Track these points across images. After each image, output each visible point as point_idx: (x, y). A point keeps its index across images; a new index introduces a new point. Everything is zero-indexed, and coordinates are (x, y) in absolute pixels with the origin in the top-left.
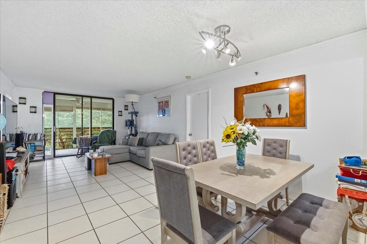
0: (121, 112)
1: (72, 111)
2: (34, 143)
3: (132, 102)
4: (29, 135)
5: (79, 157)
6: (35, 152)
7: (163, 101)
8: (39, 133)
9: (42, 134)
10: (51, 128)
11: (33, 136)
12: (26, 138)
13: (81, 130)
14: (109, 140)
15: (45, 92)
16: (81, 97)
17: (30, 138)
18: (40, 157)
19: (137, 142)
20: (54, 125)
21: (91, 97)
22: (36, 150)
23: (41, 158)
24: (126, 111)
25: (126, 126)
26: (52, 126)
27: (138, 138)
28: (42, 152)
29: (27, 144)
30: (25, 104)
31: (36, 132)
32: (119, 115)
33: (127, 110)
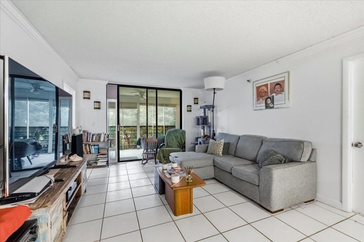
0: (191, 106)
1: (136, 108)
2: (98, 145)
3: (214, 89)
4: (93, 135)
5: (144, 164)
6: (99, 156)
7: (267, 84)
8: (102, 134)
9: (105, 134)
10: (115, 127)
11: (97, 137)
12: (90, 139)
13: (146, 128)
14: (177, 143)
15: (108, 84)
16: (146, 89)
17: (94, 139)
18: (104, 162)
19: (222, 150)
20: (118, 123)
21: (157, 89)
22: (100, 153)
23: (105, 164)
24: (196, 105)
25: (198, 124)
26: (116, 125)
27: (223, 142)
28: (106, 156)
29: (90, 146)
30: (89, 98)
31: (99, 132)
32: (187, 111)
33: (198, 103)
